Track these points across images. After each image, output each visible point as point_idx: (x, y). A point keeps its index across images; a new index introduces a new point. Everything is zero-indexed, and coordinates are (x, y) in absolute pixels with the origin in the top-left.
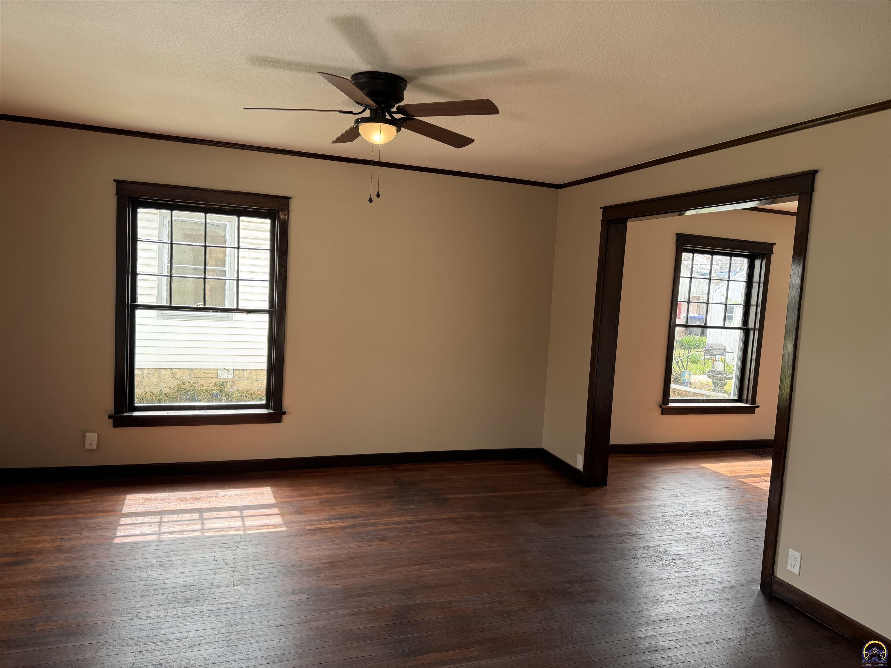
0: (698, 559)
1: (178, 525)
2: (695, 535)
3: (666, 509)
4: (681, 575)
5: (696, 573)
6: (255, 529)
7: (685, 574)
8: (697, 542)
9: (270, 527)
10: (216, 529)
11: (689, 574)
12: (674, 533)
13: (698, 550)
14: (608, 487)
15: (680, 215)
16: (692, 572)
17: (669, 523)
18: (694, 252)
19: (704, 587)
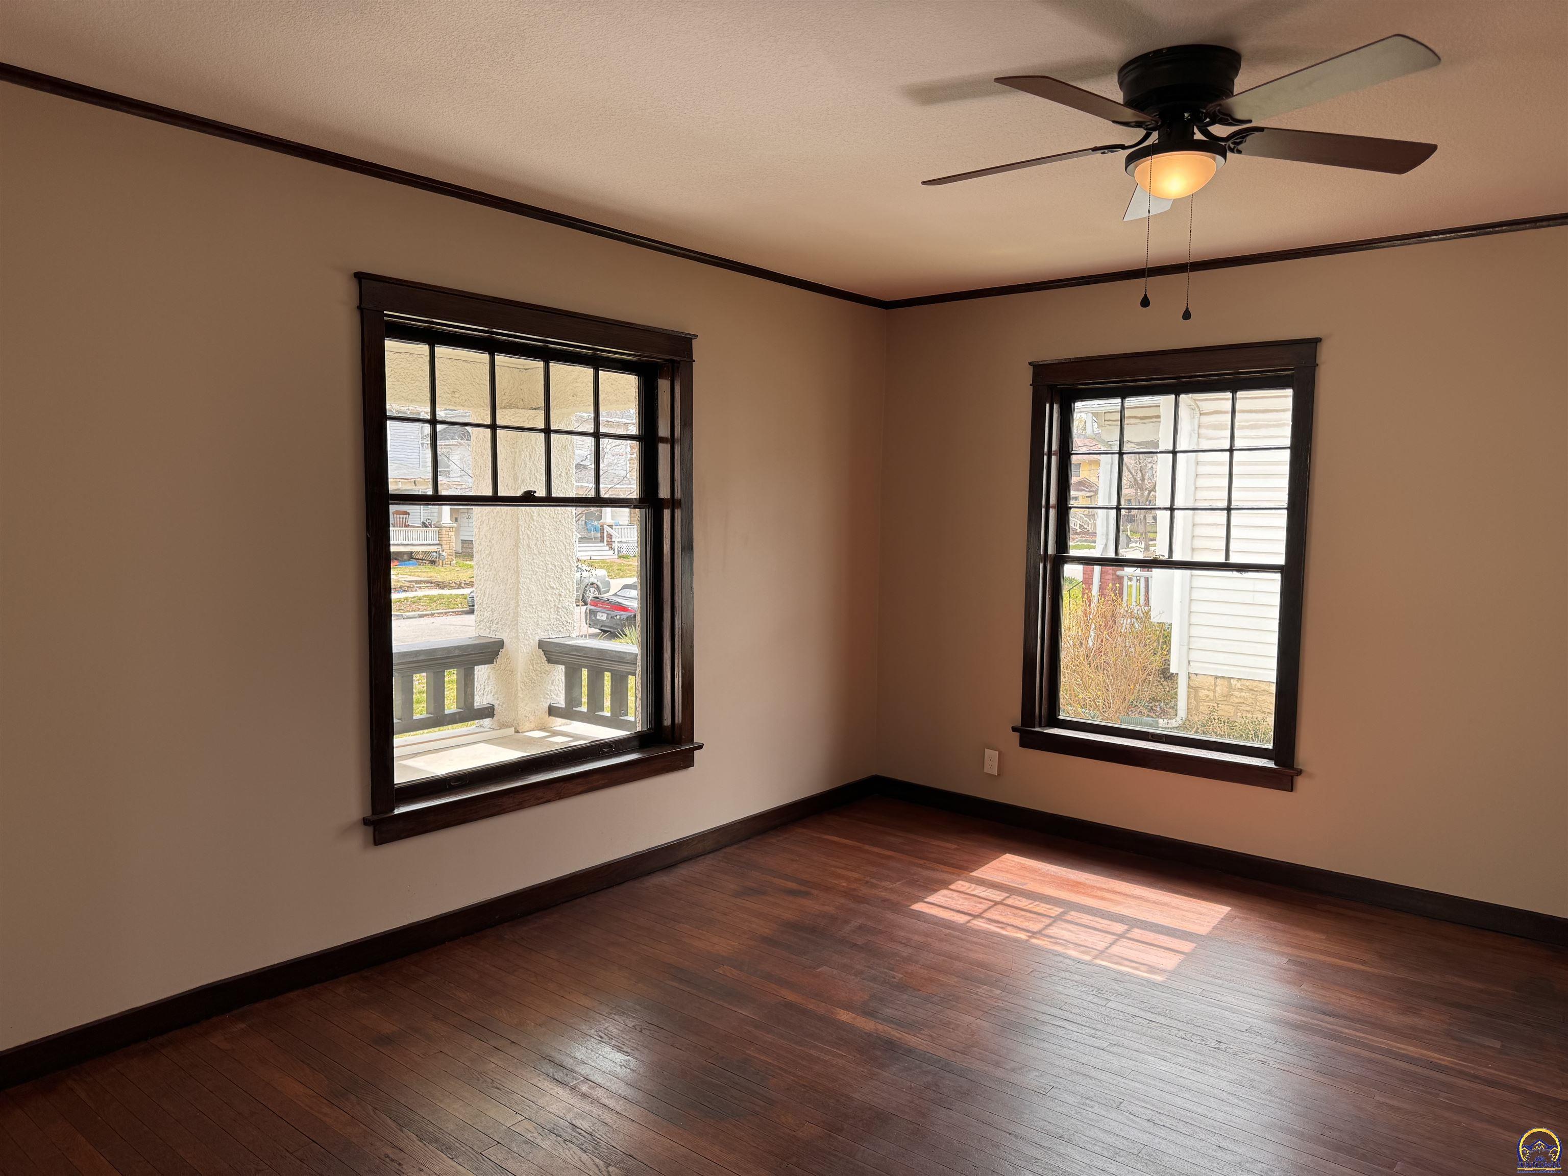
1: (1015, 915)
6: (1115, 961)
9: (1143, 968)
10: (1058, 939)
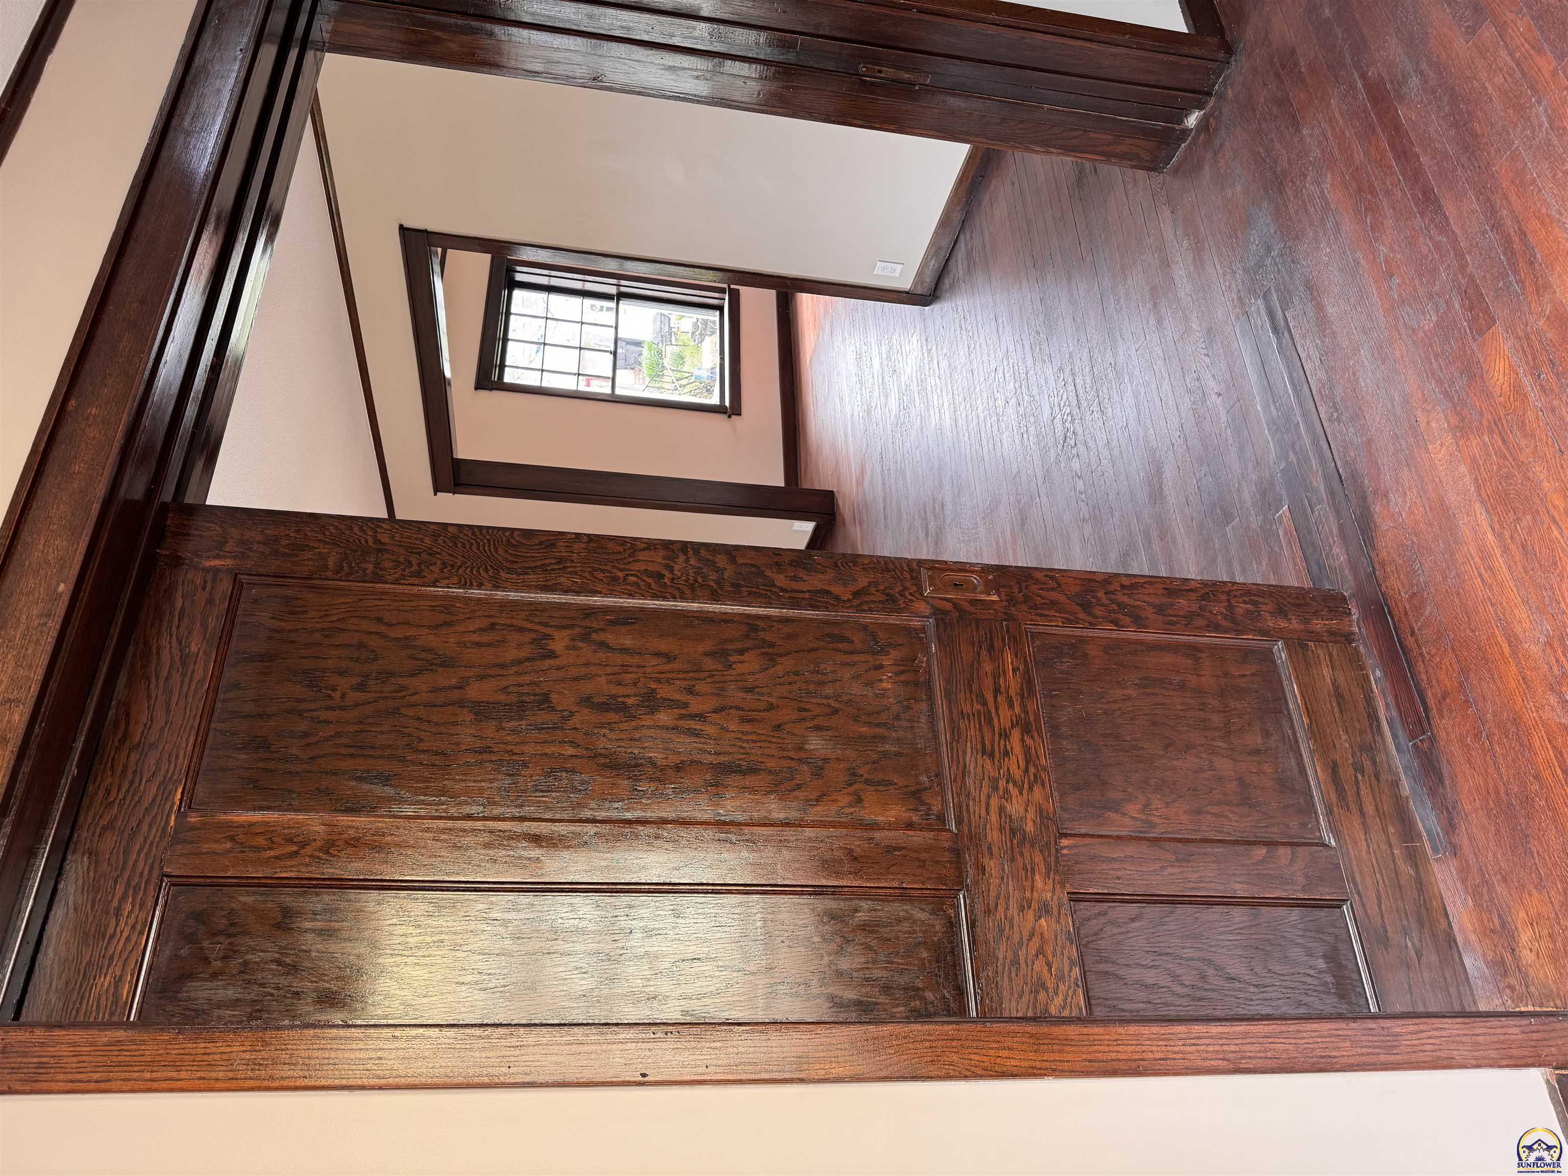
0: (902, 377)
2: (880, 381)
3: (856, 414)
4: (917, 400)
5: (915, 381)
7: (916, 395)
8: (887, 378)
11: (916, 389)
12: (879, 406)
13: (895, 376)
14: (835, 490)
15: (449, 384)
16: (914, 387)
17: (869, 411)
18: (502, 366)
19: (927, 373)
